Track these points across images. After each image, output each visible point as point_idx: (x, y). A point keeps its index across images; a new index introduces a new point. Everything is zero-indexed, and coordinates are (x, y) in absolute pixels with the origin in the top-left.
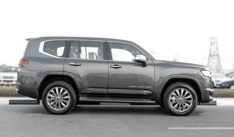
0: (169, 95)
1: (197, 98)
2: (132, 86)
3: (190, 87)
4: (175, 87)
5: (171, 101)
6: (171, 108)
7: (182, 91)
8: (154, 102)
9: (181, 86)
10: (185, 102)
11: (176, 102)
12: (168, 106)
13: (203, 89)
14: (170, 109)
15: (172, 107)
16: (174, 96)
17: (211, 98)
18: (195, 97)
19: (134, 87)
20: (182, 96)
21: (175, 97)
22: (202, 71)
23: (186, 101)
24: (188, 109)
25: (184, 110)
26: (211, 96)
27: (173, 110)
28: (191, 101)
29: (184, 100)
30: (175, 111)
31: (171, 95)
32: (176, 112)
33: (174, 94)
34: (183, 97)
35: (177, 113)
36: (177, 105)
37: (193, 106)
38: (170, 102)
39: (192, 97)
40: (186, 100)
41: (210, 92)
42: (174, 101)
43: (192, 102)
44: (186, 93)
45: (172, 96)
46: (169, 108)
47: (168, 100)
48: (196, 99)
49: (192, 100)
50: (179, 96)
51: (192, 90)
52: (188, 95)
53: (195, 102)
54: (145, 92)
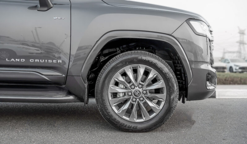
0: (106, 82)
1: (176, 87)
2: (13, 60)
3: (161, 61)
4: (121, 62)
5: (115, 95)
6: (112, 113)
7: (141, 71)
8: (71, 97)
9: (136, 58)
10: (148, 98)
11: (126, 97)
12: (106, 109)
13: (193, 66)
14: (111, 116)
15: (116, 111)
16: (122, 83)
17: (210, 87)
18: (173, 86)
19: (19, 60)
20: (140, 84)
21: (122, 86)
22: (192, 23)
23: (149, 95)
24: (154, 114)
25: (144, 118)
26: (211, 82)
27: (118, 119)
28: (163, 96)
29: (145, 92)
30: (121, 121)
31: (112, 81)
32: (126, 123)
33: (121, 79)
34: (142, 85)
35: (128, 124)
36: (126, 106)
37: (166, 108)
38: (110, 98)
39: (164, 86)
40: (150, 93)
41: (209, 74)
42: (121, 95)
43: (165, 99)
44: (151, 76)
45: (117, 84)
46: (108, 113)
47: (104, 94)
48: (173, 91)
49: (165, 94)
50: (133, 84)
51: (166, 69)
52: (155, 81)
53: (172, 97)
54: (46, 74)
